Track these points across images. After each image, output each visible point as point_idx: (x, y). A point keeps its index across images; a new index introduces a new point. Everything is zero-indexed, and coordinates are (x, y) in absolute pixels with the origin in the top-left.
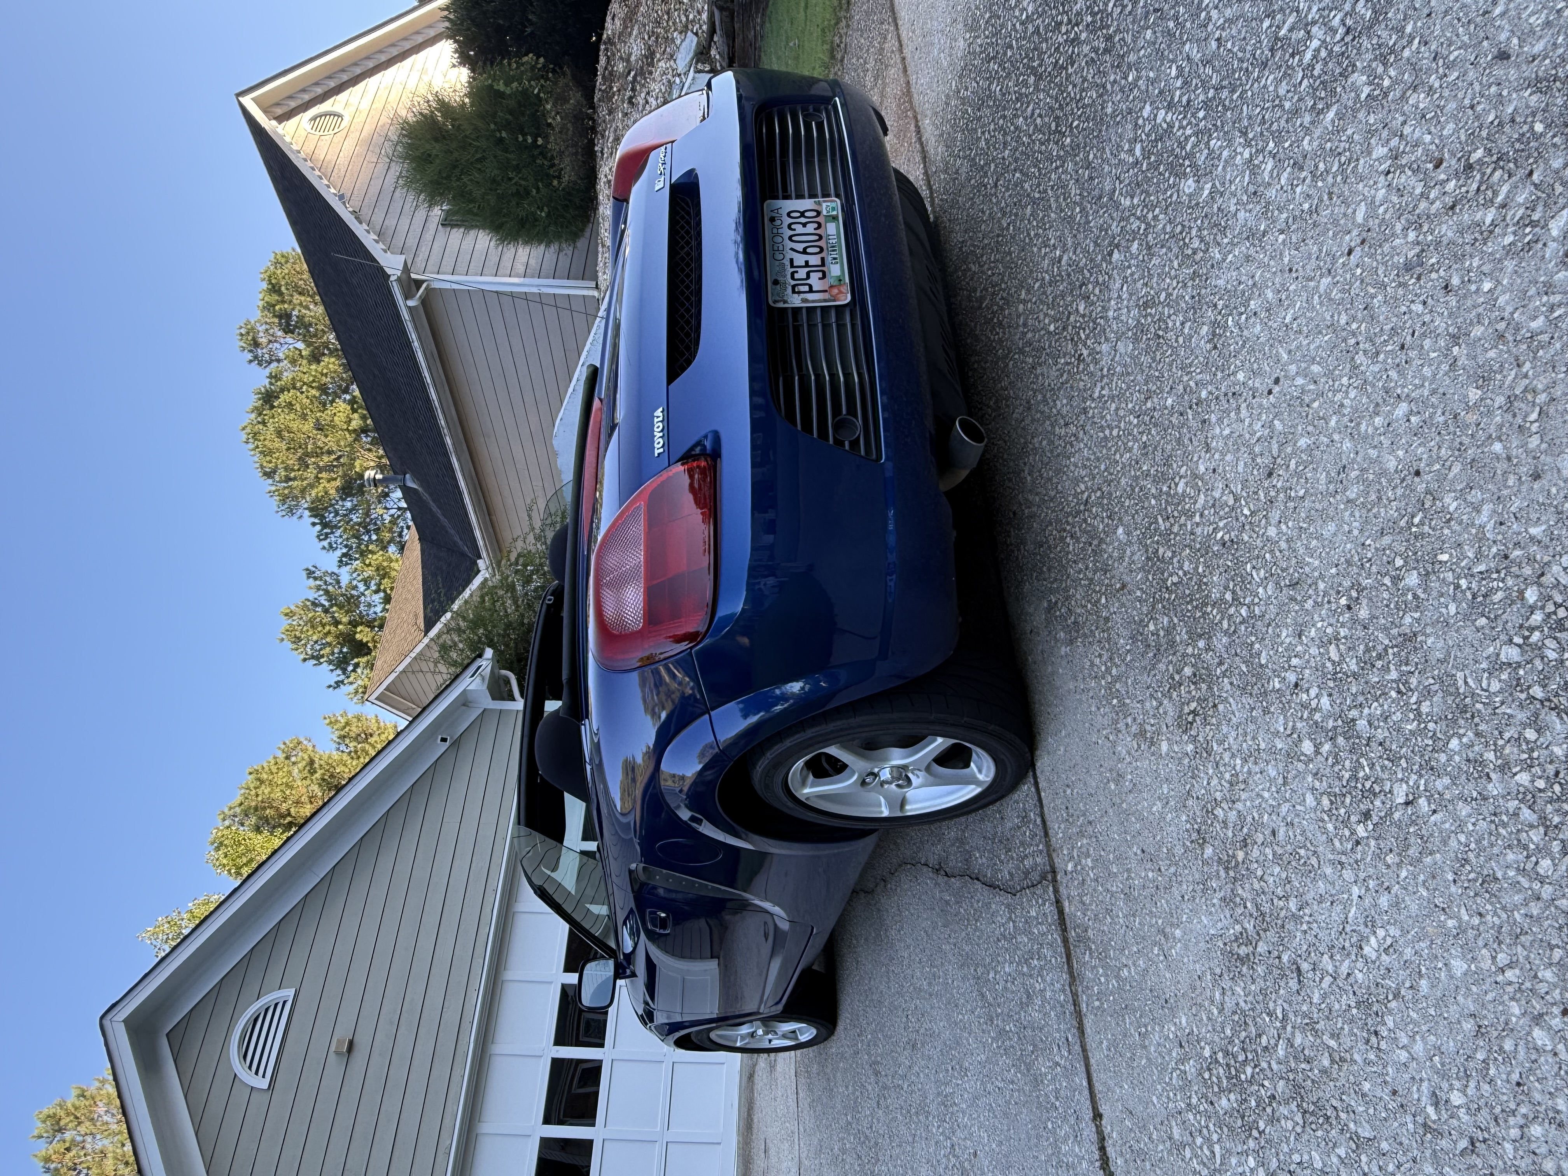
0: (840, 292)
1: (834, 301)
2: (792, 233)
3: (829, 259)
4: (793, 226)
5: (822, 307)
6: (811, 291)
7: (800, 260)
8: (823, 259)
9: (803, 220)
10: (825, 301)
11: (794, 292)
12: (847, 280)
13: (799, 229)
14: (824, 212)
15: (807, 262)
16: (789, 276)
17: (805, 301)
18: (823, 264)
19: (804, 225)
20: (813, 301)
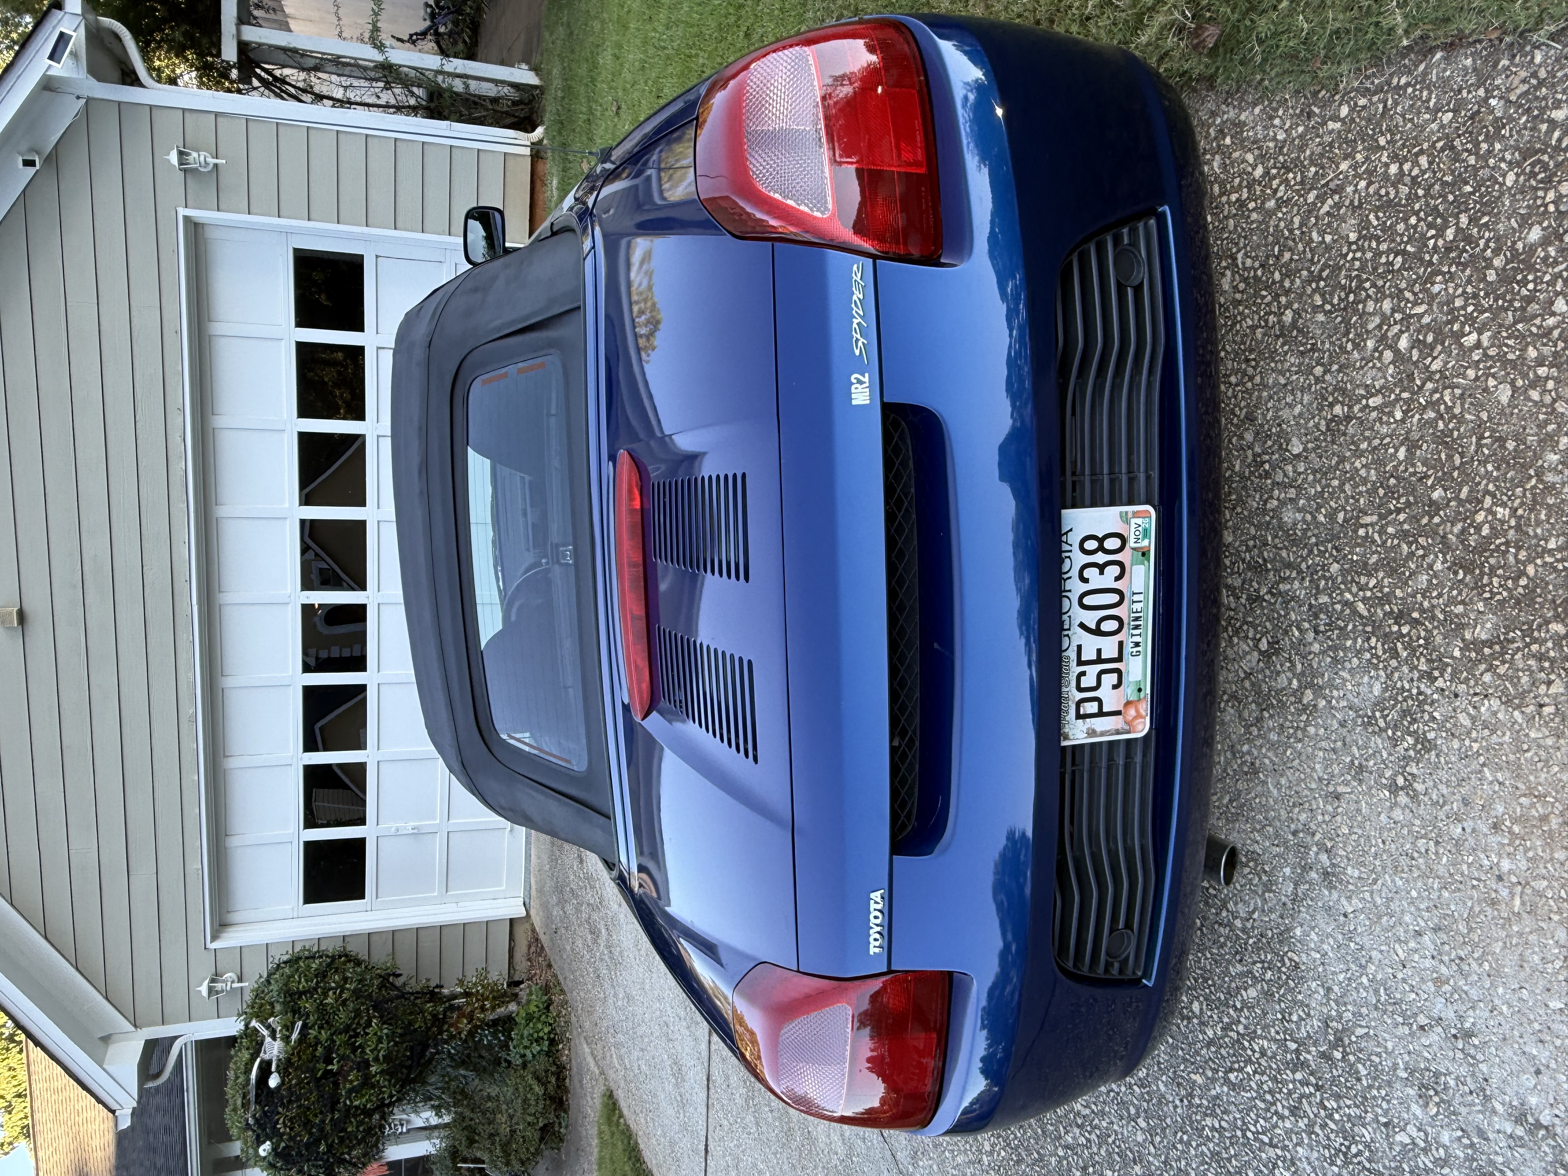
0: (1139, 716)
1: (1129, 732)
2: (1086, 587)
3: (1128, 648)
4: (1087, 573)
5: (1111, 743)
6: (1101, 714)
7: (1091, 645)
8: (1121, 644)
9: (1100, 558)
10: (1118, 732)
11: (1079, 716)
12: (1148, 691)
13: (1096, 579)
14: (1131, 543)
15: (1099, 651)
16: (1073, 683)
17: (1092, 733)
18: (1119, 659)
19: (1102, 568)
20: (1103, 734)
